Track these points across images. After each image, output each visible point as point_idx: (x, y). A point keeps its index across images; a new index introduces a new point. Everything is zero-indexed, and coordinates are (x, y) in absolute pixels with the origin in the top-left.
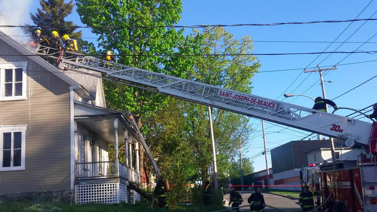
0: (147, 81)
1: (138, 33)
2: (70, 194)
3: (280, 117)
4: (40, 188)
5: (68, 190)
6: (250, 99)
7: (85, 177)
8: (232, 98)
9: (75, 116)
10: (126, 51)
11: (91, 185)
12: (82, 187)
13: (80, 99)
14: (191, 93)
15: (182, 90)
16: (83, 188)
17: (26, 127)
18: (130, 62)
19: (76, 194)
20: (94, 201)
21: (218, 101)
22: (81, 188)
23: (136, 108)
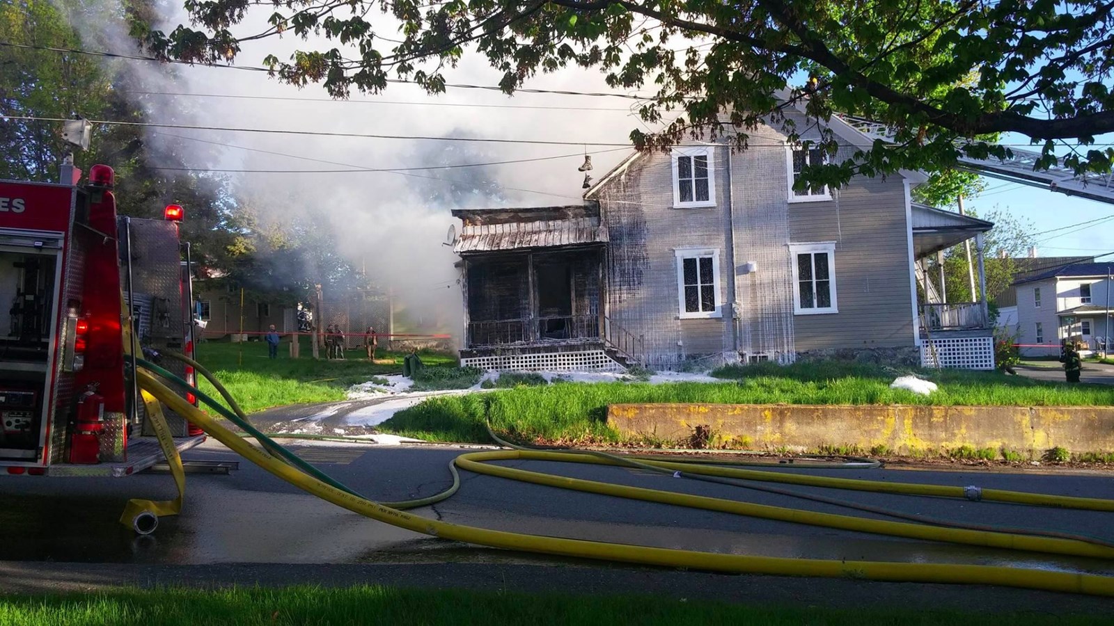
2: (914, 353)
4: (865, 342)
5: (910, 347)
9: (913, 229)
11: (947, 340)
15: (1106, 186)
17: (834, 245)
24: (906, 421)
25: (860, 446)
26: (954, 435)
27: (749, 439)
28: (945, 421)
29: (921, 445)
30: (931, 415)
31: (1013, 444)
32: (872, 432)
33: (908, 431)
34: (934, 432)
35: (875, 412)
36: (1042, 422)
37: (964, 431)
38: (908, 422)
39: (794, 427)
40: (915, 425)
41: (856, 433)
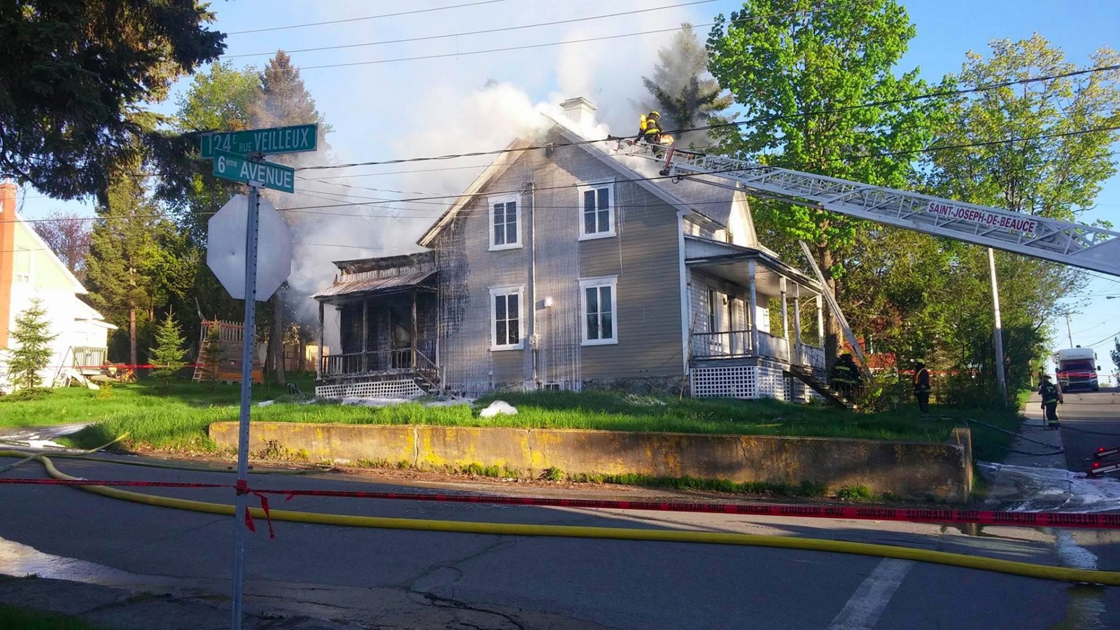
0: (805, 192)
1: (812, 97)
2: (683, 382)
3: (1043, 247)
5: (679, 376)
6: (986, 217)
7: (705, 356)
8: (952, 216)
9: (686, 260)
10: (792, 132)
12: (701, 371)
13: (696, 231)
14: (880, 209)
16: (703, 373)
17: (616, 279)
18: (799, 151)
19: (692, 381)
20: (720, 393)
21: (926, 221)
22: (699, 373)
23: (814, 235)
24: (425, 440)
25: (389, 461)
26: (464, 453)
27: (307, 453)
28: (457, 440)
29: (440, 462)
30: (445, 435)
31: (514, 465)
32: (397, 449)
33: (427, 448)
34: (448, 450)
35: (398, 431)
36: (538, 443)
37: (473, 450)
38: (427, 440)
39: (339, 443)
40: (433, 444)
41: (385, 449)
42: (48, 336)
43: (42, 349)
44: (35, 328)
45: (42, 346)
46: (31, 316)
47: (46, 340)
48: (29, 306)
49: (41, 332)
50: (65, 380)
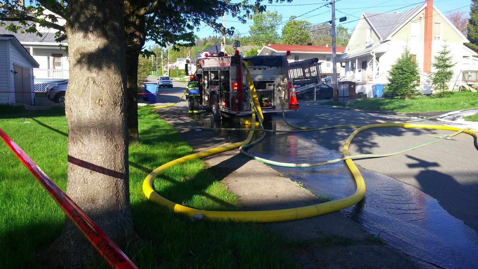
42: (451, 64)
43: (448, 71)
44: (445, 61)
45: (448, 70)
46: (442, 54)
47: (450, 66)
48: (441, 49)
49: (447, 63)
50: (458, 87)
